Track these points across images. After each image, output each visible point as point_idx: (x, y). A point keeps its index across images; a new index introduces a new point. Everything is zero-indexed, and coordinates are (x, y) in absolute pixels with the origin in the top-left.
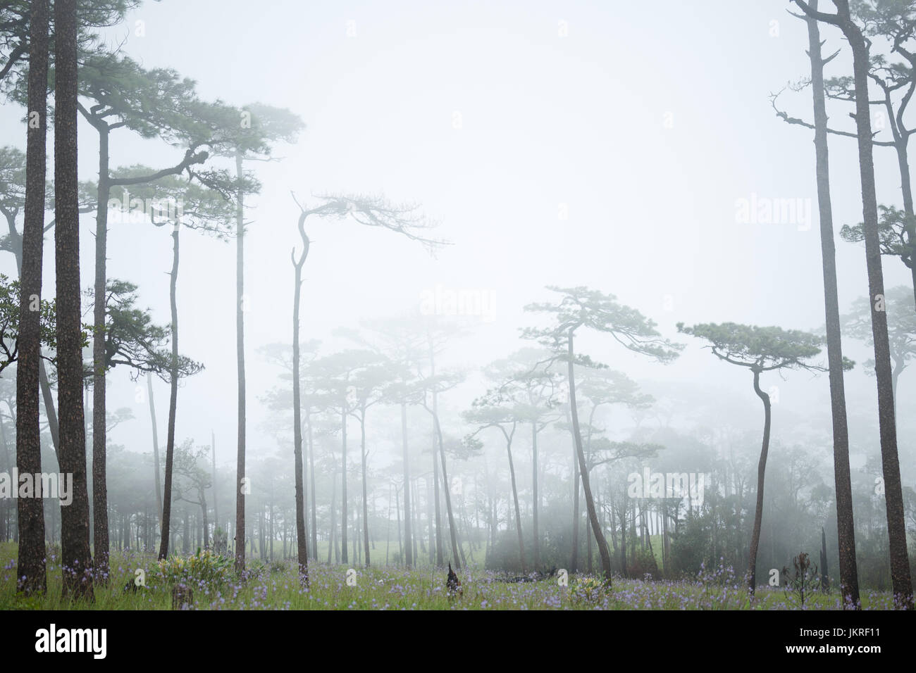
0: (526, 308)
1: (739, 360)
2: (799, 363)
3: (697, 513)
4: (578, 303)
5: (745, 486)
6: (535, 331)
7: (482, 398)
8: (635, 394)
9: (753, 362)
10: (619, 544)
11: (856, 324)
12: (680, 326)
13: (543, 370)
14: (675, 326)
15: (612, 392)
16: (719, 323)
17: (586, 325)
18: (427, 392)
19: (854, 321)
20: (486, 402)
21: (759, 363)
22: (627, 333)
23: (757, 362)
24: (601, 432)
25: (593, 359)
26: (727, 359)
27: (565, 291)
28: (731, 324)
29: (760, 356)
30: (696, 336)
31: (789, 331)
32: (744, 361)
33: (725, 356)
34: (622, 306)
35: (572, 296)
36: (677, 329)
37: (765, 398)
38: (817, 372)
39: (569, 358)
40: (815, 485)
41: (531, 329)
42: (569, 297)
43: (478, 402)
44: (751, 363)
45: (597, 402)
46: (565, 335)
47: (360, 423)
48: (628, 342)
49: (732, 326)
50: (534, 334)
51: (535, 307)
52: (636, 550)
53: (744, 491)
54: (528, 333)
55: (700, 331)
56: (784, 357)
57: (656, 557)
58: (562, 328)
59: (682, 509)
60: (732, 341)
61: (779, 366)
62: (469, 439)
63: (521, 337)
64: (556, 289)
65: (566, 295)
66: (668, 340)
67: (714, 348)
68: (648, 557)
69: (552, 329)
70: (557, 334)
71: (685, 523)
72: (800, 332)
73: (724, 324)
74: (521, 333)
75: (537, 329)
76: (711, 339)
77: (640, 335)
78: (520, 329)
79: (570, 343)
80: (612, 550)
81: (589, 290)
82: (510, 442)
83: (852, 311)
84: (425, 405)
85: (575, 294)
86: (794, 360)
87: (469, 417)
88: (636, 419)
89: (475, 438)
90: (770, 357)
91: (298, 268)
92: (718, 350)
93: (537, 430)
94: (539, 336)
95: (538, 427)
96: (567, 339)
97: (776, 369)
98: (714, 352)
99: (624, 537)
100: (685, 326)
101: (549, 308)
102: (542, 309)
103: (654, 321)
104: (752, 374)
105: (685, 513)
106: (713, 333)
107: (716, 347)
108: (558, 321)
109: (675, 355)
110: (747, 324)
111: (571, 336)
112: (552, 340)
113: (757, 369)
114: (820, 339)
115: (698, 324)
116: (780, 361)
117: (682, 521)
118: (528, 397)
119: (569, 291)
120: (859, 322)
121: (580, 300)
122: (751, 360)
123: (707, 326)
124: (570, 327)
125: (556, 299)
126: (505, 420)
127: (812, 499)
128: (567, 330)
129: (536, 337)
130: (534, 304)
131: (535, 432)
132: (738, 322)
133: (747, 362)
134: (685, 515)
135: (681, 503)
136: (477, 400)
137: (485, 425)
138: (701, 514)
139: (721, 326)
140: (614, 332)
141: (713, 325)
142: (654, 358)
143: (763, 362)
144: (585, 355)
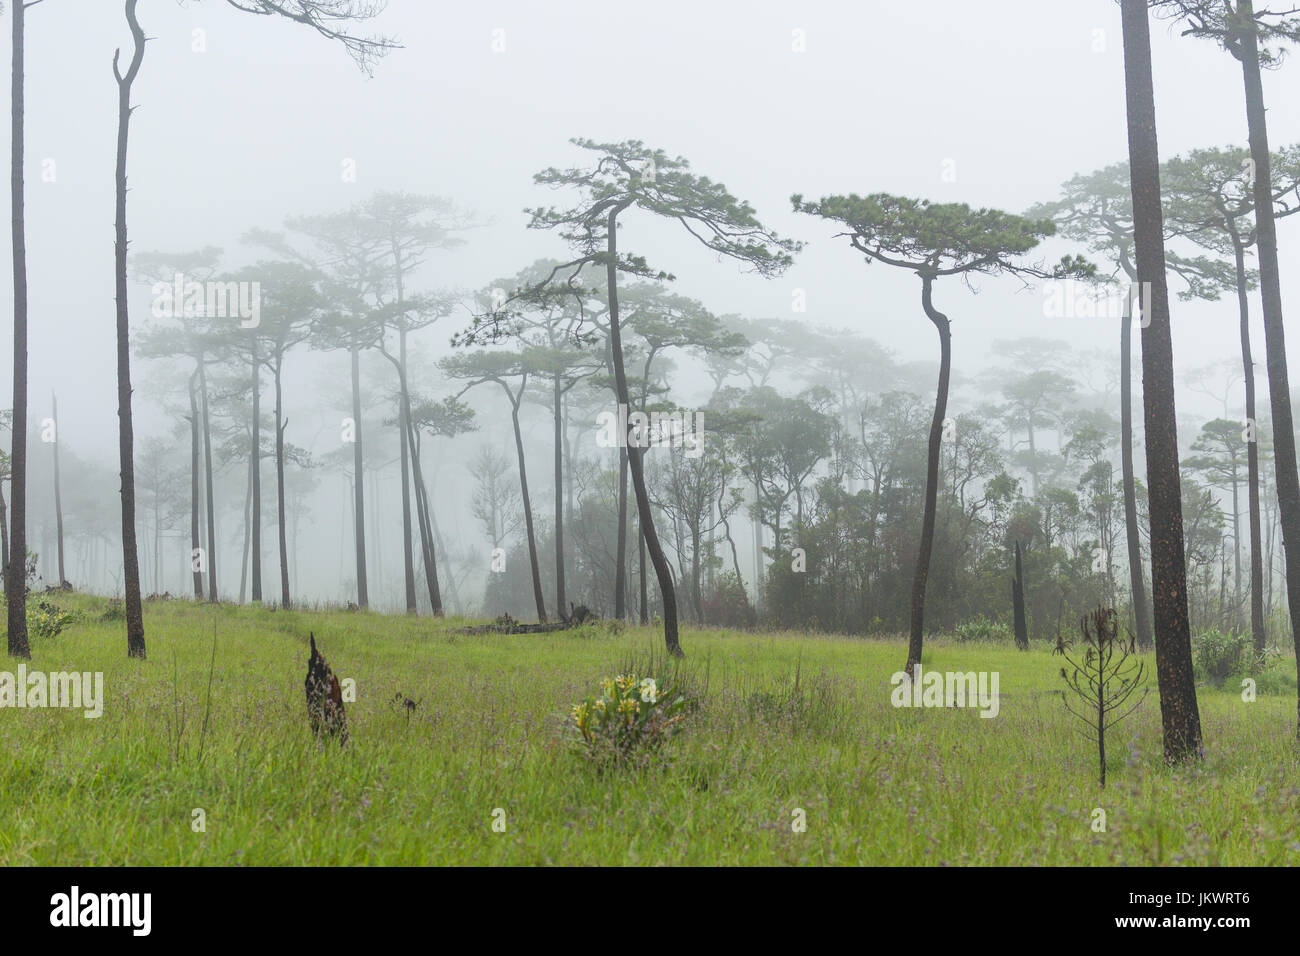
0: (539, 178)
1: (899, 257)
2: (1002, 264)
3: (808, 519)
4: (625, 168)
5: (883, 478)
6: (551, 214)
7: (466, 332)
8: (717, 334)
9: (922, 261)
10: (689, 566)
11: (1071, 216)
12: (796, 200)
13: (566, 281)
14: (789, 200)
15: (681, 328)
16: (863, 195)
17: (639, 204)
18: (386, 328)
19: (1067, 213)
20: (472, 339)
21: (930, 263)
22: (707, 219)
23: (928, 260)
24: (663, 391)
25: (649, 264)
26: (877, 255)
27: (603, 147)
28: (884, 196)
29: (931, 252)
30: (825, 217)
31: (983, 211)
32: (906, 259)
33: (874, 250)
34: (697, 178)
35: (615, 157)
36: (791, 206)
37: (942, 322)
38: (1031, 278)
39: (609, 261)
40: (992, 476)
41: (546, 211)
42: (609, 159)
43: (458, 340)
44: (917, 262)
45: (656, 344)
46: (602, 223)
47: (274, 376)
48: (708, 234)
49: (888, 201)
50: (550, 219)
51: (552, 177)
52: (715, 576)
53: (882, 486)
54: (543, 218)
55: (831, 208)
56: (976, 251)
57: (746, 588)
58: (597, 209)
59: (786, 513)
60: (886, 227)
61: (967, 268)
62: (451, 403)
63: (529, 226)
64: (589, 145)
65: (603, 154)
66: (773, 234)
67: (854, 237)
68: (734, 586)
69: (582, 210)
70: (590, 220)
71: (790, 534)
72: (1001, 213)
73: (871, 197)
74: (529, 218)
75: (557, 211)
76: (851, 222)
77: (728, 222)
78: (528, 211)
79: (611, 237)
80: (679, 576)
81: (644, 148)
82: (516, 406)
83: (1066, 197)
84: (382, 348)
85: (619, 154)
86: (992, 258)
87: (453, 367)
88: (715, 376)
89: (461, 400)
90: (951, 252)
91: (125, 85)
92: (861, 240)
93: (562, 389)
94: (558, 222)
95: (563, 384)
96: (606, 231)
97: (961, 273)
98: (856, 244)
99: (696, 555)
100: (805, 200)
101: (577, 179)
102: (564, 180)
103: (751, 205)
104: (920, 281)
105: (790, 518)
106: (853, 211)
107: (858, 236)
108: (591, 196)
109: (787, 261)
110: (912, 197)
111: (612, 226)
112: (581, 231)
113: (928, 273)
114: (1033, 227)
115: (828, 197)
116: (969, 259)
117: (786, 530)
118: (547, 340)
119: (612, 149)
120: (1074, 214)
121: (630, 164)
122: (918, 258)
123: (842, 198)
124: (611, 208)
125: (588, 162)
126: (509, 371)
127: (988, 497)
128: (606, 213)
129: (555, 224)
130: (551, 169)
131: (558, 392)
132: (896, 192)
133: (912, 261)
134: (790, 523)
135: (785, 503)
136: (457, 335)
137: (476, 379)
138: (815, 521)
139: (867, 199)
140: (685, 218)
141: (854, 198)
142: (750, 265)
143: (937, 262)
144: (637, 254)
